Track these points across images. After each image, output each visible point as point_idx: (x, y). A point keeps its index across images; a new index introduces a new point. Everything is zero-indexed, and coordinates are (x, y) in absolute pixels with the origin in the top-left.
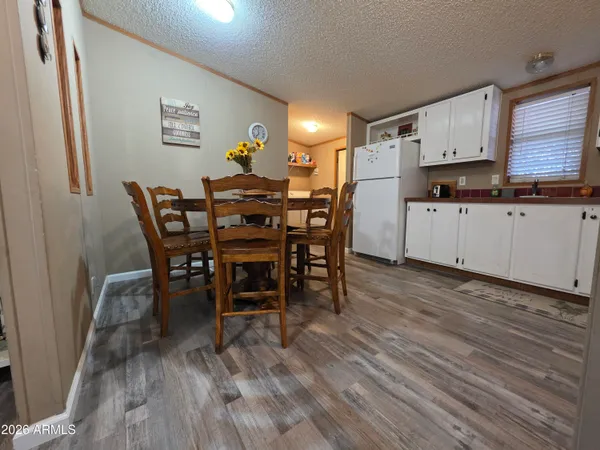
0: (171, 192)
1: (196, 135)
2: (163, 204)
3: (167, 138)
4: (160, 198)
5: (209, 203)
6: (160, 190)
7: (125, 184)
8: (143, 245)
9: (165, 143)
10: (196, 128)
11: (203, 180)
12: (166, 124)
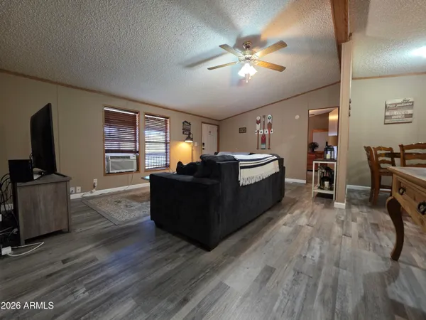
0: (385, 149)
1: (411, 115)
2: (381, 155)
3: (387, 121)
4: (379, 152)
5: (402, 154)
6: (380, 148)
7: (365, 147)
8: (369, 174)
9: (385, 124)
10: (410, 112)
11: (400, 146)
12: (388, 114)
